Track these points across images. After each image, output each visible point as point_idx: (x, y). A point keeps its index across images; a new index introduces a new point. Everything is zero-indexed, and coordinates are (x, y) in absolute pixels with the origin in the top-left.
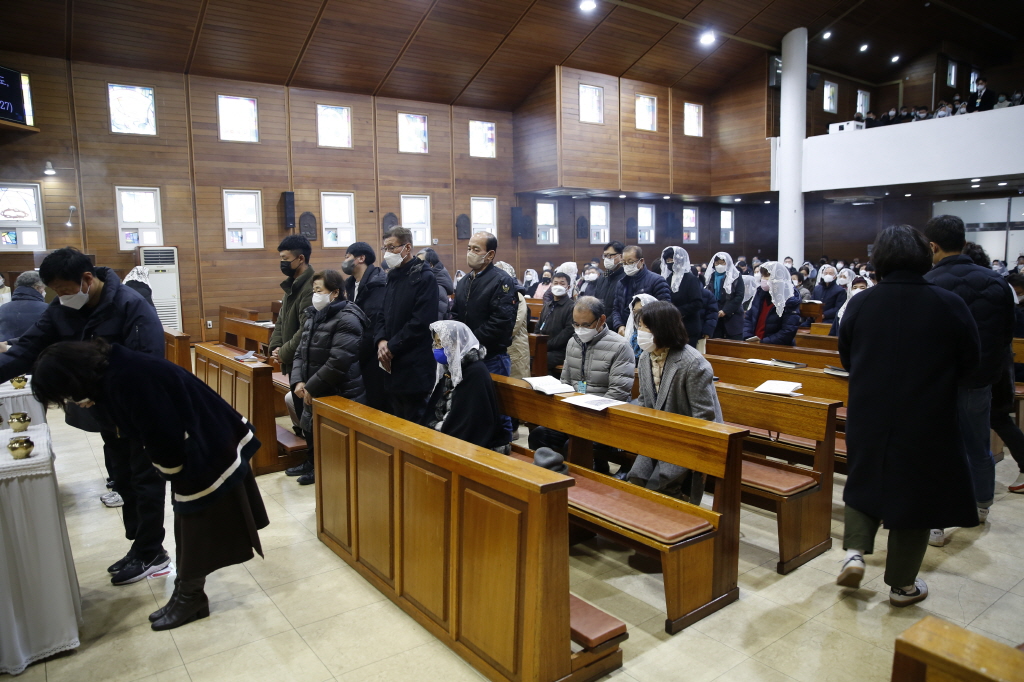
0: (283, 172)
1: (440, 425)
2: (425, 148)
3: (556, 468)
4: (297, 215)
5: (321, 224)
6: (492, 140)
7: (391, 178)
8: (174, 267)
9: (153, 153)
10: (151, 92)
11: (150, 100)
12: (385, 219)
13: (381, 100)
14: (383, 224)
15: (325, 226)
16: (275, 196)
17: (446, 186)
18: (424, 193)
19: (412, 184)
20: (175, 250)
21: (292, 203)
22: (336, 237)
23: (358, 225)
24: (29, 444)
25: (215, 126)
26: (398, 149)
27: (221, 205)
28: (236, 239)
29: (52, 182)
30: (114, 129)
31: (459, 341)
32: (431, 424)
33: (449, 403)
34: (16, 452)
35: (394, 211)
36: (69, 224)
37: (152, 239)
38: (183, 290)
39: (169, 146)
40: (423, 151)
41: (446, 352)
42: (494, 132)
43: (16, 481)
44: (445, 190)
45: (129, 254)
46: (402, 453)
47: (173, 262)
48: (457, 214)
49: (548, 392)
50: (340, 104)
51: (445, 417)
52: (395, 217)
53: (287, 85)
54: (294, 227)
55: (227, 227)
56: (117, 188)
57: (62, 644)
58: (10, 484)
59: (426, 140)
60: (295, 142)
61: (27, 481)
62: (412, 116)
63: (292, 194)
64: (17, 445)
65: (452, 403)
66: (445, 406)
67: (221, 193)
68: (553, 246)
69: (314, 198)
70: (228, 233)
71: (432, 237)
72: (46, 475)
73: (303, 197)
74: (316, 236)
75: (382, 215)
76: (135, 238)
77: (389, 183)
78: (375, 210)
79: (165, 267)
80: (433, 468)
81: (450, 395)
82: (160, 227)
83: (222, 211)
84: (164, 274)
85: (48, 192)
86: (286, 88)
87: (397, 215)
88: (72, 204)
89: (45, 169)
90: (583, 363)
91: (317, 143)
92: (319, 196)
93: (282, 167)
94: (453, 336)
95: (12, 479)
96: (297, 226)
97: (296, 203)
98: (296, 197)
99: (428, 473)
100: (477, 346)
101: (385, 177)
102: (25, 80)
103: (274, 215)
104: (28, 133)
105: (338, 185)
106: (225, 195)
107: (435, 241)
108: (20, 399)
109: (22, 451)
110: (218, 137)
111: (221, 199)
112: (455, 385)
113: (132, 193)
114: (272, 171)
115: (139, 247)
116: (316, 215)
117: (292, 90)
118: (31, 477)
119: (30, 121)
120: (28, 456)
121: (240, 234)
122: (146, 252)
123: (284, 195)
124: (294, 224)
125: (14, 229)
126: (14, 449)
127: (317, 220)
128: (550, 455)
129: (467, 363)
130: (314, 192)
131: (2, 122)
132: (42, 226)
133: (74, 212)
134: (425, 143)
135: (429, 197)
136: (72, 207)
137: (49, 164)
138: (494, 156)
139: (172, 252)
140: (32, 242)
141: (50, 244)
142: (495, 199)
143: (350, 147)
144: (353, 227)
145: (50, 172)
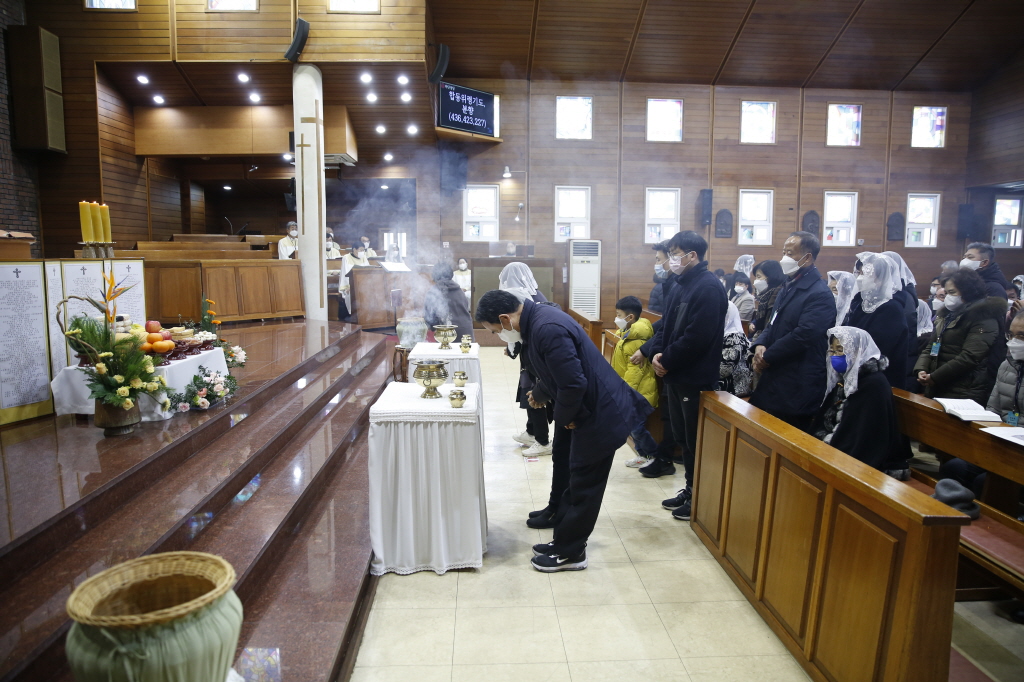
0: (704, 169)
1: (829, 437)
2: (857, 141)
3: (962, 505)
4: (714, 212)
5: (737, 220)
6: (941, 127)
7: (816, 174)
8: (597, 259)
9: (588, 156)
10: (590, 101)
11: (590, 106)
12: (806, 216)
13: (808, 92)
14: (803, 222)
15: (741, 223)
16: (695, 195)
17: (878, 181)
18: (852, 189)
19: (837, 180)
20: (600, 243)
21: (710, 200)
22: (751, 234)
23: (776, 222)
24: (462, 396)
25: (644, 129)
26: (825, 142)
27: (644, 202)
28: (655, 235)
29: (508, 185)
30: (559, 136)
31: (860, 349)
32: (818, 433)
33: (839, 415)
34: (454, 401)
35: (816, 209)
36: (517, 219)
37: (581, 233)
38: (603, 280)
39: (601, 148)
40: (854, 144)
41: (848, 360)
42: (944, 118)
43: (451, 424)
44: (877, 187)
45: (563, 244)
46: (779, 456)
47: (596, 254)
48: (890, 212)
49: (965, 418)
50: (764, 98)
51: (835, 430)
52: (817, 215)
53: (713, 84)
54: (710, 224)
55: (647, 222)
56: (556, 187)
57: (470, 561)
58: (448, 426)
59: (859, 131)
60: (717, 140)
61: (459, 426)
62: (844, 106)
63: (712, 192)
64: (454, 396)
65: (843, 415)
66: (834, 417)
67: (644, 191)
68: (1014, 251)
69: (731, 195)
70: (647, 229)
71: (857, 237)
72: (472, 424)
73: (721, 196)
74: (731, 234)
75: (802, 213)
76: (568, 231)
77: (813, 179)
78: (795, 207)
79: (590, 258)
80: (809, 476)
81: (842, 406)
82: (589, 221)
83: (643, 208)
84: (588, 265)
85: (505, 192)
86: (711, 87)
87: (819, 213)
88: (521, 201)
89: (504, 173)
90: (1017, 391)
91: (739, 140)
92: (738, 193)
93: (702, 166)
94: (857, 342)
95: (449, 423)
96: (713, 223)
97: (714, 200)
98: (714, 195)
99: (803, 481)
100: (877, 356)
101: (809, 173)
102: (497, 99)
103: (691, 212)
104: (496, 143)
105: (758, 182)
106: (647, 192)
107: (861, 241)
108: (465, 361)
109: (456, 402)
110: (645, 138)
111: (644, 196)
112: (847, 395)
113: (568, 191)
114: (693, 169)
115: (570, 240)
116: (733, 212)
117: (718, 88)
118: (462, 424)
119: (497, 134)
120: (461, 407)
121: (658, 229)
122: (576, 244)
123: (703, 192)
124: (710, 221)
125: (478, 223)
126: (452, 399)
127: (734, 218)
128: (956, 489)
129: (865, 372)
130: (733, 189)
131: (475, 136)
132: (498, 220)
133: (522, 208)
134: (858, 135)
135: (857, 194)
136: (521, 204)
137: (507, 168)
138: (943, 146)
139: (597, 244)
140: (490, 234)
141: (502, 235)
142: (939, 196)
143: (773, 142)
144: (771, 225)
145: (507, 175)
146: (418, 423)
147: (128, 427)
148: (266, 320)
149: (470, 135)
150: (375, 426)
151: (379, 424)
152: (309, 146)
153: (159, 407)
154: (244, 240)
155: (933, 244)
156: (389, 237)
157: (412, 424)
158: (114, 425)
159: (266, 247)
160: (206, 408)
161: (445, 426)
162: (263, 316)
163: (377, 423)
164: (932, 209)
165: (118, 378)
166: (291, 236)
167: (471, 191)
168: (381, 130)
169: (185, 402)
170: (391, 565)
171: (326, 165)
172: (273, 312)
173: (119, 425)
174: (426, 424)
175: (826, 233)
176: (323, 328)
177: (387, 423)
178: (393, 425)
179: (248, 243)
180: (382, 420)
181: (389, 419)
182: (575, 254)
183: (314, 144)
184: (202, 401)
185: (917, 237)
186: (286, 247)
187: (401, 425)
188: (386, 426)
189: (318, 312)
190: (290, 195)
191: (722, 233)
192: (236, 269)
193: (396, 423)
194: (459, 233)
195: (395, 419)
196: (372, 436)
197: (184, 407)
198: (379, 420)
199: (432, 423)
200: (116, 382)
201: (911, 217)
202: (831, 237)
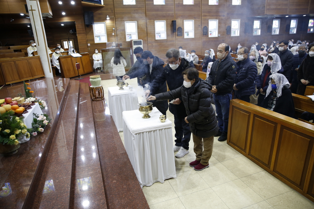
0: (172, 14)
1: (272, 109)
2: (217, 3)
4: (177, 28)
7: (206, 14)
9: (135, 10)
12: (204, 28)
14: (203, 30)
15: (185, 31)
16: (170, 22)
17: (224, 16)
18: (216, 19)
19: (212, 16)
21: (175, 24)
22: (188, 35)
24: (165, 118)
25: (153, 0)
26: (208, 4)
27: (154, 26)
28: (158, 36)
29: (108, 22)
30: (124, 4)
31: (281, 81)
33: (274, 102)
35: (206, 25)
36: (113, 34)
37: (135, 37)
39: (139, 8)
40: (216, 4)
41: (277, 85)
43: (164, 129)
44: (223, 18)
45: (129, 42)
46: (282, 126)
47: (141, 44)
48: (227, 26)
51: (274, 107)
52: (207, 27)
55: (156, 32)
56: (125, 22)
57: (172, 176)
58: (162, 130)
60: (176, 4)
63: (175, 21)
64: (162, 118)
65: (276, 102)
66: (272, 103)
67: (154, 22)
68: (258, 36)
69: (182, 22)
70: (156, 35)
71: (218, 34)
73: (178, 22)
74: (182, 35)
75: (202, 27)
76: (130, 37)
77: (205, 16)
78: (200, 25)
80: (301, 134)
82: (137, 33)
83: (154, 28)
85: (108, 25)
88: (114, 28)
89: (106, 18)
91: (183, 3)
92: (183, 21)
93: (172, 12)
94: (279, 80)
95: (163, 129)
96: (177, 31)
97: (177, 24)
98: (177, 22)
100: (288, 83)
101: (204, 14)
103: (170, 28)
104: (102, 7)
105: (189, 17)
106: (155, 22)
107: (219, 35)
109: (163, 120)
110: (153, 3)
111: (154, 24)
112: (278, 97)
113: (129, 23)
114: (169, 14)
115: (132, 40)
116: (182, 28)
118: (167, 128)
119: (102, 3)
121: (159, 34)
122: (134, 42)
123: (173, 21)
124: (176, 31)
125: (99, 36)
127: (183, 30)
129: (284, 89)
131: (96, 4)
132: (106, 35)
133: (114, 30)
134: (217, 1)
135: (218, 20)
136: (114, 29)
137: (108, 16)
138: (241, 4)
139: (141, 41)
140: (104, 39)
141: (108, 40)
142: (240, 20)
143: (193, 4)
144: (194, 31)
145: (108, 18)
146: (152, 131)
147: (16, 151)
148: (30, 80)
149: (94, 4)
150: (135, 135)
151: (136, 134)
152: (35, 10)
153: (25, 137)
154: (9, 48)
155: (238, 35)
156: (65, 43)
157: (149, 132)
158: (10, 152)
159: (20, 51)
160: (43, 131)
161: (161, 130)
162: (29, 79)
163: (135, 134)
164: (238, 24)
165: (7, 131)
166: (32, 46)
167: (95, 25)
168: (60, 3)
169: (35, 132)
170: (144, 184)
171: (43, 17)
172: (33, 77)
173: (12, 151)
174: (154, 131)
175: (209, 33)
176: (52, 80)
177: (139, 133)
178: (141, 133)
179: (12, 50)
180: (137, 132)
181: (140, 132)
182: (134, 45)
183: (37, 9)
184: (41, 129)
185: (234, 33)
186: (30, 50)
187: (145, 133)
188: (139, 134)
189: (49, 74)
190: (30, 30)
191: (179, 35)
192: (15, 62)
193: (143, 133)
194: (93, 40)
195: (142, 131)
196: (134, 139)
197: (35, 134)
198: (136, 133)
199: (156, 130)
200: (7, 133)
201: (232, 27)
202: (211, 34)
